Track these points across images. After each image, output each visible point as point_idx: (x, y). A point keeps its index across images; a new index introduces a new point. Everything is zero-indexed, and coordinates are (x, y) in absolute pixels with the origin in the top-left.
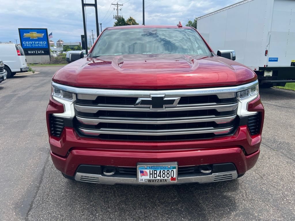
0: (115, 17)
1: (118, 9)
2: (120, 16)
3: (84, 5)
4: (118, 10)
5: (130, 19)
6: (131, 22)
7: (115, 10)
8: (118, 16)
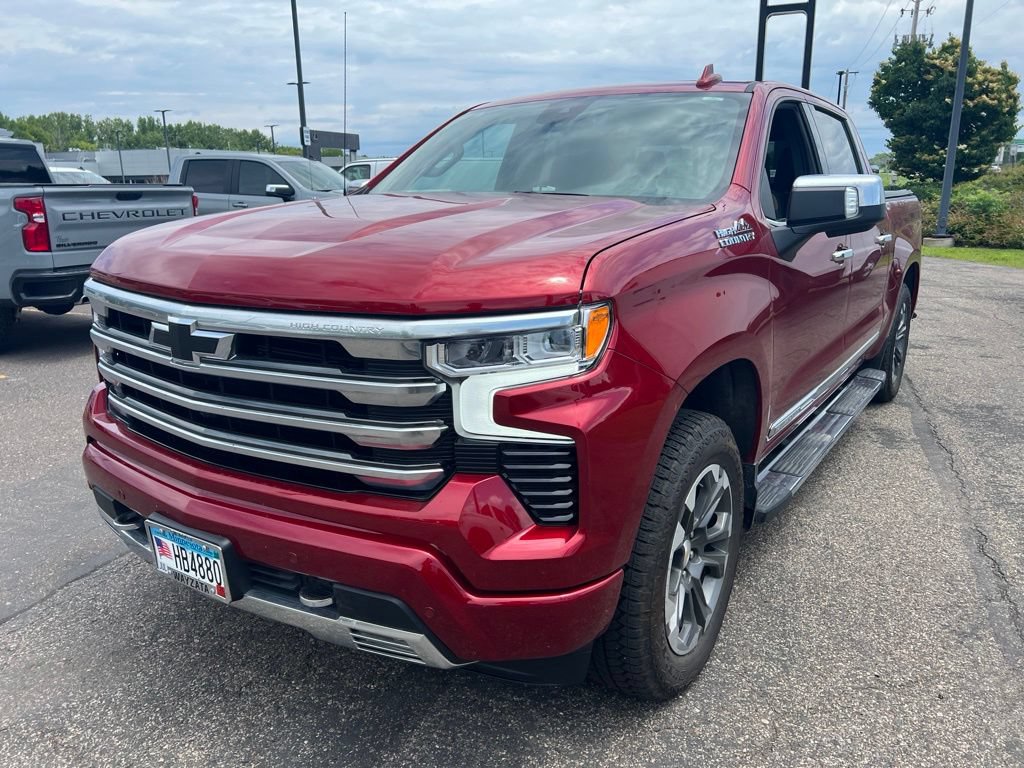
0: (900, 42)
1: (917, 8)
2: (924, 36)
3: (766, 11)
4: (917, 12)
5: (948, 43)
6: (951, 58)
7: (907, 14)
8: (914, 36)
